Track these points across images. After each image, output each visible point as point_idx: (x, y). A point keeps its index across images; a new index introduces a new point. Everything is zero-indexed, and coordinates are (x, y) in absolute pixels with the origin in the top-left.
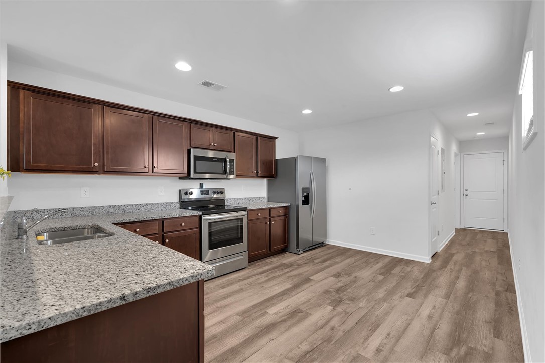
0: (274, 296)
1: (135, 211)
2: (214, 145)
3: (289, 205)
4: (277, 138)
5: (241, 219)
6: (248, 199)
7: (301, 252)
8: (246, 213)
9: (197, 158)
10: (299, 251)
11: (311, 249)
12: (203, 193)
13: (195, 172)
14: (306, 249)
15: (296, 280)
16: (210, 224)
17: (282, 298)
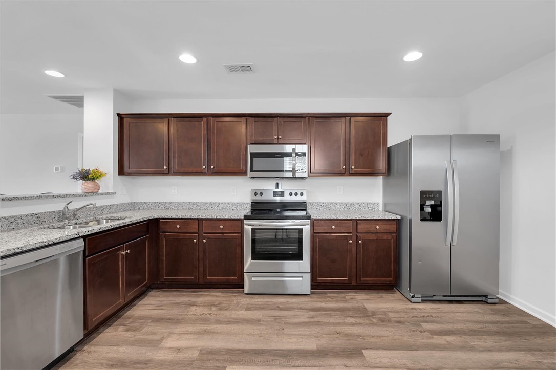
0: (270, 351)
1: (209, 208)
2: (278, 138)
3: (399, 217)
4: (389, 114)
5: (301, 231)
6: (346, 204)
7: (420, 300)
8: (309, 222)
9: (254, 155)
10: (413, 297)
11: (451, 302)
12: (276, 194)
13: (252, 171)
14: (434, 298)
15: (338, 342)
16: (254, 231)
17: (272, 360)
